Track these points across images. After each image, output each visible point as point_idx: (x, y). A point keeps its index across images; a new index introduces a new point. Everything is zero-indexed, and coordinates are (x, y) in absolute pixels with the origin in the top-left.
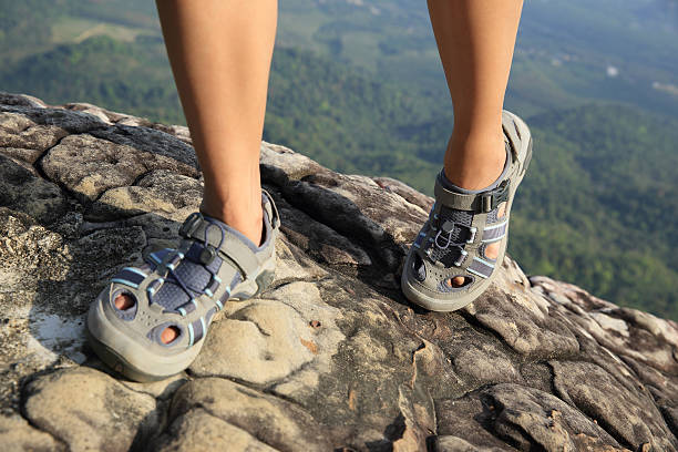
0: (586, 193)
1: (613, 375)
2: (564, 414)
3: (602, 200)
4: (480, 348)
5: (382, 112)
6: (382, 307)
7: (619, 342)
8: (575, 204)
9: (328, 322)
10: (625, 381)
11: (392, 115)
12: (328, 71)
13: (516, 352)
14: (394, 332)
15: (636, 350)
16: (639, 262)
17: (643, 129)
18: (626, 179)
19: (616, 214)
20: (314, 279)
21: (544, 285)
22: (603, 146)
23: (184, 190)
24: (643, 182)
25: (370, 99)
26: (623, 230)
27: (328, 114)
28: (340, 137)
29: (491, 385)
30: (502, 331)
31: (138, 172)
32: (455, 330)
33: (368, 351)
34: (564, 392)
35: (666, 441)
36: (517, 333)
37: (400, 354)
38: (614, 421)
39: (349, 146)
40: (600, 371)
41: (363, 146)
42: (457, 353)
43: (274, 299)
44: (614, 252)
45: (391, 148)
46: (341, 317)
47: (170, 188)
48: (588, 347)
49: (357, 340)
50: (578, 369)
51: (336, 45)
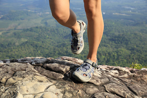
0: (106, 39)
1: (117, 84)
2: (108, 96)
3: (110, 40)
4: (90, 87)
5: (60, 34)
6: (69, 86)
7: (117, 75)
8: (105, 42)
9: (59, 93)
10: (119, 84)
11: (62, 35)
12: (46, 29)
13: (97, 86)
14: (72, 90)
15: (121, 75)
16: (121, 50)
17: (114, 23)
18: (113, 34)
19: (113, 42)
20: (54, 84)
21: (100, 67)
22: (107, 29)
23: (23, 74)
24: (117, 34)
25: (56, 32)
26: (116, 45)
27: (48, 38)
28: (53, 42)
29: (94, 94)
30: (93, 82)
31: (13, 73)
32: (84, 85)
33: (68, 96)
34: (108, 91)
35: (130, 94)
36: (96, 82)
37: (74, 94)
38: (119, 93)
39: (55, 43)
40: (114, 84)
41: (58, 43)
42: (86, 90)
43: (47, 91)
44: (115, 50)
45: (64, 41)
46: (61, 91)
47: (20, 75)
48: (111, 80)
49: (65, 94)
50: (110, 85)
51: (46, 23)
